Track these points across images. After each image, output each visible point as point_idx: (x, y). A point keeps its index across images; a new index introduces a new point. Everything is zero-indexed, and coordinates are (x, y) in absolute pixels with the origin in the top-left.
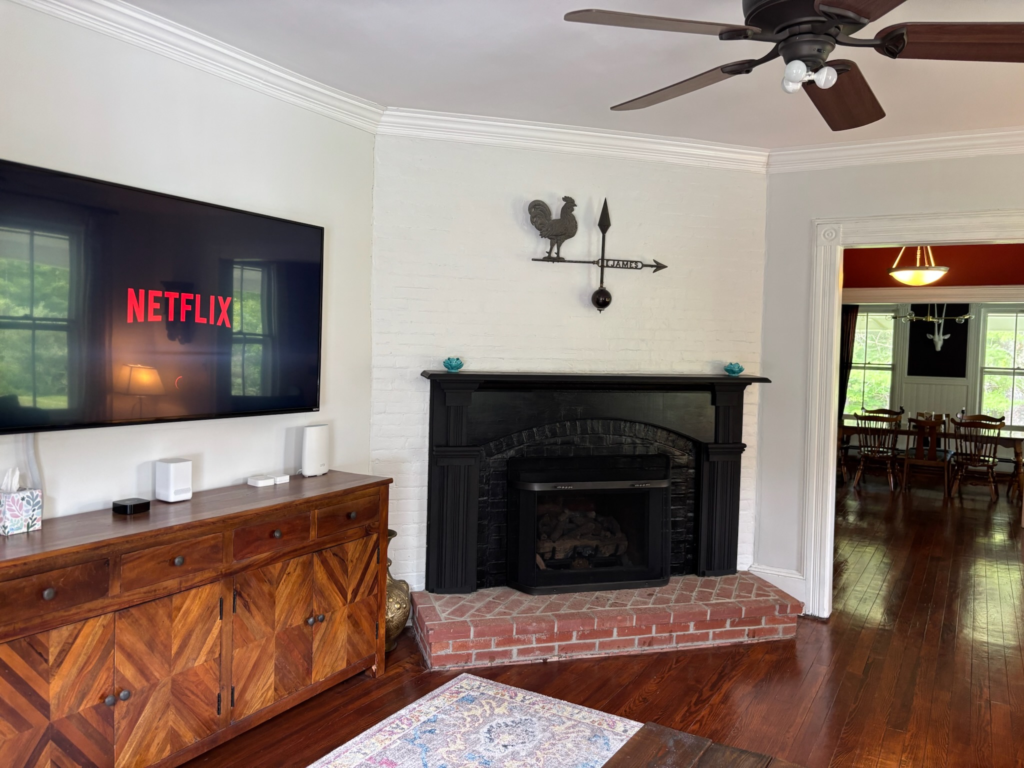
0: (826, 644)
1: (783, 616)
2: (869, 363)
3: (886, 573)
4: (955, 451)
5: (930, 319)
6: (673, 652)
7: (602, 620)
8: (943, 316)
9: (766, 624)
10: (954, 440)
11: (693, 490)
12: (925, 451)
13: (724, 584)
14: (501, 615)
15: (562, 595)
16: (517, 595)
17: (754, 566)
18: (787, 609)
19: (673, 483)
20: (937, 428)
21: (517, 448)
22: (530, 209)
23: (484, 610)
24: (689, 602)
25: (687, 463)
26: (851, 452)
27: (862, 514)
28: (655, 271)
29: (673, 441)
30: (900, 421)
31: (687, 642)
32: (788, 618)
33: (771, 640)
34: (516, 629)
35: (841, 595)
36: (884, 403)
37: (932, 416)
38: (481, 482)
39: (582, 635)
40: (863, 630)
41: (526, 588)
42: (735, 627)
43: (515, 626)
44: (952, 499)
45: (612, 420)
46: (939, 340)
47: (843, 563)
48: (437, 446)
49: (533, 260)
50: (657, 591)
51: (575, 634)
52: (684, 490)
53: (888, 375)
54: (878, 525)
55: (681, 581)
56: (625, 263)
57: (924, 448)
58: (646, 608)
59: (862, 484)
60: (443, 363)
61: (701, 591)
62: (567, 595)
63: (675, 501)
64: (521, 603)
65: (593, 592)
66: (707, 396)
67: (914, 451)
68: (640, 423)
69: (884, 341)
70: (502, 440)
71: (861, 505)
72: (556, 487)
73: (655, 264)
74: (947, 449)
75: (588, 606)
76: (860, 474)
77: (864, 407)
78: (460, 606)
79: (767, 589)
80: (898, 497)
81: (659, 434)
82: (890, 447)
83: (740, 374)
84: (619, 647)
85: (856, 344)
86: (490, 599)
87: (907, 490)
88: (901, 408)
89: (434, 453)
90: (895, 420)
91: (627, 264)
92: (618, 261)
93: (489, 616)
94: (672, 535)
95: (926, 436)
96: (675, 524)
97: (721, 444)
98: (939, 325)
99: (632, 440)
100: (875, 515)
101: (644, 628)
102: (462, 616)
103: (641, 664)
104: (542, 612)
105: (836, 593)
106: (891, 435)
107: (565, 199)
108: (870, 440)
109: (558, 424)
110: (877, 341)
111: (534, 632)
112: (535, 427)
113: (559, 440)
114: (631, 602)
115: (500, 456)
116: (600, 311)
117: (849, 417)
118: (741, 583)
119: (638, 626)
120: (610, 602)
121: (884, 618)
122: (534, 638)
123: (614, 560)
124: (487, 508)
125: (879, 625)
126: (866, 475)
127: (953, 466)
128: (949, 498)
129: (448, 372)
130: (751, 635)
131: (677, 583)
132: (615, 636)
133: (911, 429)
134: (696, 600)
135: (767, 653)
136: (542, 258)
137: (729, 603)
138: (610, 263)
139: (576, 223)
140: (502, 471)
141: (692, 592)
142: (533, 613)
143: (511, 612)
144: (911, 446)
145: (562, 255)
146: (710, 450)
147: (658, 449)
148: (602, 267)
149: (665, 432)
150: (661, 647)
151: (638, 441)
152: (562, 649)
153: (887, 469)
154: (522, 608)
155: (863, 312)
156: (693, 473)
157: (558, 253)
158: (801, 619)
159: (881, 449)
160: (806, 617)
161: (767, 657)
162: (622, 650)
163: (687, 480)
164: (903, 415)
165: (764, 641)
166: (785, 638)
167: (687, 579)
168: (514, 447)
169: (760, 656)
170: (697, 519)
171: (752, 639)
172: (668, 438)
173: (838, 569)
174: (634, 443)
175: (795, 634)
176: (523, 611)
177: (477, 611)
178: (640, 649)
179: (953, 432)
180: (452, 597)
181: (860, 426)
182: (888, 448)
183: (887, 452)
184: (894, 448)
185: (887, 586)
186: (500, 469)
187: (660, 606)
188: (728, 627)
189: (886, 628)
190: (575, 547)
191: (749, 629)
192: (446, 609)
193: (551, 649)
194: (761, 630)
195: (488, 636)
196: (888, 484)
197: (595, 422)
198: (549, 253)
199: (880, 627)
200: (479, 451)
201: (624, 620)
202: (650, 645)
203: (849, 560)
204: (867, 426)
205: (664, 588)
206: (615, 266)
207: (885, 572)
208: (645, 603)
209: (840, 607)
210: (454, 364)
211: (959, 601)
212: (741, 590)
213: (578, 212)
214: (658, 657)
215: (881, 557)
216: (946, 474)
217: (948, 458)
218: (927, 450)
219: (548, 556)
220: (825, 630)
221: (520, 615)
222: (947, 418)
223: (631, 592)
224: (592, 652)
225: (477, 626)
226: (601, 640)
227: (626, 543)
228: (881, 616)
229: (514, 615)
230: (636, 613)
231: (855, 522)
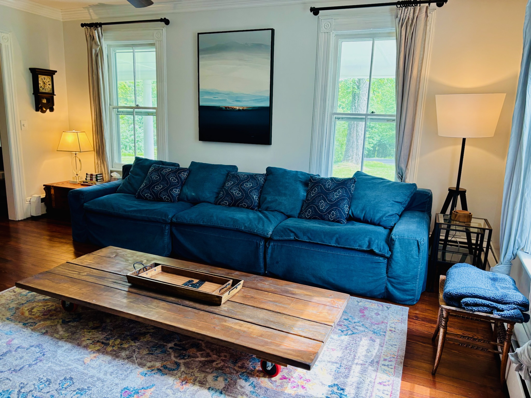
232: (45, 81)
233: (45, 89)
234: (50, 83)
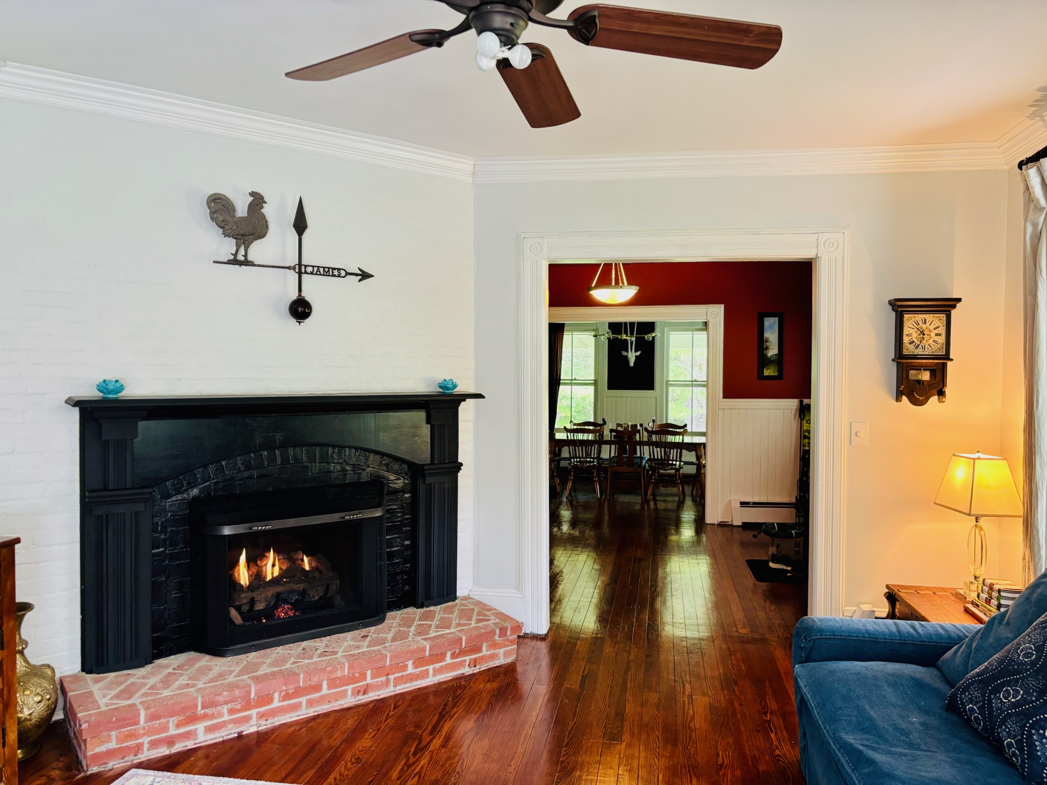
0: (545, 661)
1: (503, 640)
2: (575, 379)
3: (597, 580)
4: (649, 457)
5: (624, 337)
6: (391, 697)
7: (308, 674)
8: (635, 335)
9: (487, 650)
10: (648, 447)
11: (409, 516)
12: (624, 459)
13: (444, 613)
14: (182, 689)
15: (262, 652)
16: (205, 660)
17: (474, 590)
18: (507, 632)
19: (388, 511)
20: (633, 436)
21: (202, 486)
22: (208, 203)
23: (161, 685)
24: (407, 638)
25: (403, 487)
26: (563, 464)
27: (574, 523)
28: (360, 280)
29: (387, 465)
30: (603, 433)
31: (406, 682)
32: (508, 640)
33: (492, 666)
34: (202, 703)
35: (558, 607)
36: (589, 416)
37: (629, 426)
38: (155, 530)
39: (285, 695)
40: (578, 641)
41: (217, 650)
42: (455, 659)
43: (200, 699)
44: (648, 502)
45: (317, 446)
46: (632, 356)
47: (558, 574)
48: (90, 491)
49: (214, 262)
50: (372, 631)
51: (276, 695)
52: (400, 517)
53: (591, 389)
54: (588, 532)
55: (398, 616)
56: (327, 270)
57: (624, 456)
58: (359, 653)
59: (573, 494)
60: (96, 387)
61: (420, 625)
62: (268, 651)
63: (390, 530)
64: (209, 669)
65: (300, 643)
66: (421, 415)
67: (616, 459)
68: (350, 447)
69: (587, 359)
70: (181, 478)
71: (573, 514)
72: (251, 528)
73: (360, 272)
74: (642, 456)
75: (292, 660)
76: (571, 483)
77: (572, 420)
78: (127, 686)
79: (487, 613)
80: (604, 503)
81: (371, 458)
82: (595, 456)
83: (455, 390)
84: (329, 701)
85: (563, 362)
86: (170, 670)
87: (611, 496)
88: (604, 420)
89: (87, 500)
90: (599, 431)
91: (329, 271)
92: (318, 267)
93: (166, 693)
94: (388, 567)
95: (625, 445)
96: (391, 555)
97: (437, 464)
98: (632, 343)
99: (342, 467)
100: (585, 522)
101: (358, 675)
102: (129, 698)
103: (356, 717)
104: (236, 676)
105: (553, 606)
106: (596, 446)
107: (252, 194)
108: (579, 451)
109: (252, 455)
110: (581, 359)
111: (226, 703)
112: (223, 460)
113: (255, 473)
114: (343, 648)
115: (179, 497)
116: (300, 323)
117: (559, 430)
118: (461, 610)
119: (351, 675)
120: (319, 652)
121: (596, 625)
122: (225, 709)
123: (325, 602)
124: (165, 561)
125: (593, 633)
126: (576, 485)
127: (648, 471)
128: (645, 501)
129: (103, 397)
130: (472, 665)
131: (394, 618)
132: (325, 690)
133: (613, 439)
134: (414, 635)
135: (489, 681)
136: (226, 261)
137: (449, 634)
138: (309, 269)
139: (267, 222)
140: (182, 515)
141: (410, 626)
142: (225, 679)
143: (195, 682)
144: (613, 455)
145: (250, 258)
146: (426, 472)
147: (371, 475)
148: (300, 273)
149: (378, 456)
150: (378, 693)
151: (348, 468)
152: (261, 716)
153: (594, 477)
154: (211, 675)
155: (569, 331)
156: (409, 497)
157: (246, 256)
158: (521, 639)
159: (588, 460)
160: (526, 636)
161: (489, 686)
162: (333, 705)
163: (402, 506)
164: (605, 427)
165: (486, 668)
166: (506, 663)
167: (405, 614)
168: (197, 485)
169: (481, 686)
170: (414, 547)
171: (473, 668)
172: (381, 462)
173: (554, 581)
174: (344, 470)
175: (515, 656)
176: (212, 679)
177: (151, 688)
178: (355, 700)
179: (647, 440)
180: (118, 676)
181: (569, 438)
182: (594, 458)
183: (593, 462)
184: (599, 458)
185: (599, 593)
186: (181, 513)
187: (376, 648)
188: (448, 660)
189: (599, 636)
190: (278, 594)
191: (470, 659)
192: (108, 692)
193: (247, 719)
194: (482, 658)
195: (164, 718)
196: (595, 492)
197: (298, 449)
198: (235, 255)
199: (593, 636)
200: (150, 493)
201: (335, 670)
202: (364, 693)
203: (563, 571)
204: (575, 438)
205: (379, 626)
206: (315, 273)
207: (596, 578)
208: (358, 647)
209: (557, 620)
210: (110, 387)
211: (659, 599)
212: (460, 618)
213: (268, 210)
214: (374, 706)
215: (592, 563)
216: (642, 478)
217: (644, 464)
218: (626, 457)
219: (245, 608)
220: (543, 647)
221: (208, 685)
222: (641, 428)
223: (343, 637)
224: (298, 713)
225: (150, 708)
226: (309, 697)
227: (338, 582)
228: (594, 624)
229: (200, 685)
230: (348, 661)
231: (568, 532)
232: (924, 326)
233: (924, 348)
234: (942, 330)
